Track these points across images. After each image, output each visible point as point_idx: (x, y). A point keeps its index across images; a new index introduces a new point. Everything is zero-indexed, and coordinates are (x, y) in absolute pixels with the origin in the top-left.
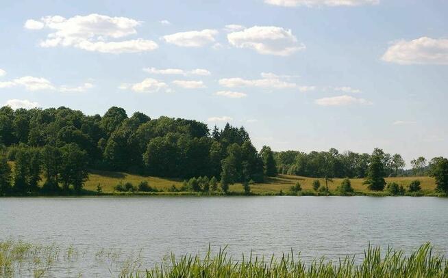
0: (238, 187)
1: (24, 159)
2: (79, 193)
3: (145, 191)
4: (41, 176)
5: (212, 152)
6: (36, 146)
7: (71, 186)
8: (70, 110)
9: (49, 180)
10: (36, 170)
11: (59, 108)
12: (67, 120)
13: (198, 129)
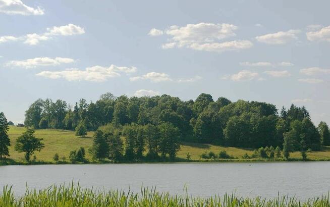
0: (298, 154)
1: (131, 135)
2: (173, 160)
3: (224, 158)
4: (145, 148)
5: (278, 127)
6: (143, 125)
7: (168, 155)
8: (169, 97)
9: (151, 151)
10: (141, 144)
11: (162, 96)
12: (167, 105)
13: (268, 109)
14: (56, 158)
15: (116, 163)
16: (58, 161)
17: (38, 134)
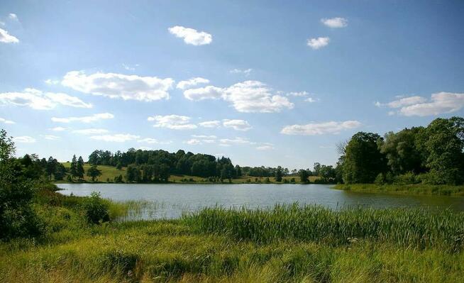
0: (227, 180)
1: (146, 170)
2: (167, 182)
3: (192, 182)
4: (153, 176)
5: (217, 167)
6: (151, 164)
7: (164, 180)
8: (164, 151)
9: (155, 177)
10: (150, 174)
11: (160, 150)
12: (162, 155)
13: (212, 158)
14: (108, 180)
15: (138, 183)
16: (109, 182)
17: (99, 167)
